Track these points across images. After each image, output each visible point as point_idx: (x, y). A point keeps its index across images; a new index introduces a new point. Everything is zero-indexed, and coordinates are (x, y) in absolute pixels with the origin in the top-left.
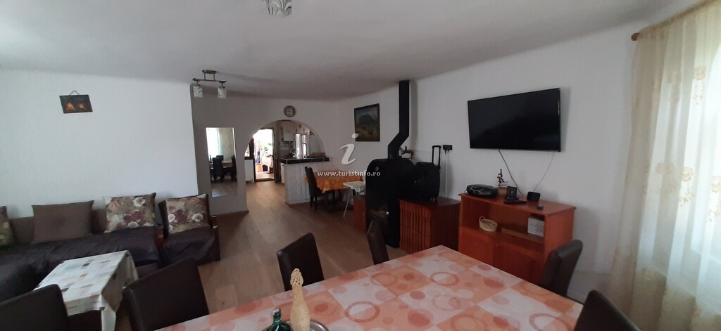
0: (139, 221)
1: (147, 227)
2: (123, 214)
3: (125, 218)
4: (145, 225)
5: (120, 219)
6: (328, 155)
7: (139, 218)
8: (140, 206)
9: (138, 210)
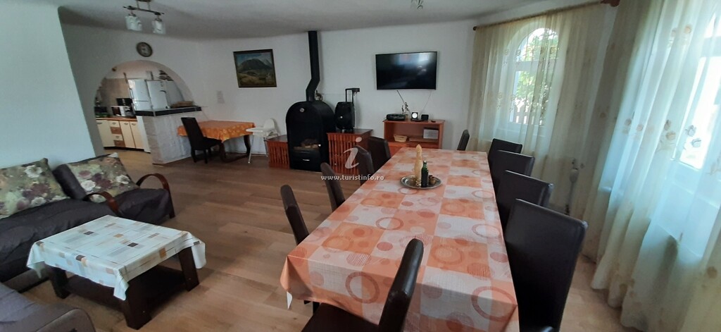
0: (45, 195)
1: (56, 202)
2: (19, 189)
3: (25, 194)
4: (54, 199)
5: (18, 197)
6: (197, 103)
7: (43, 191)
8: (37, 176)
9: (37, 182)
